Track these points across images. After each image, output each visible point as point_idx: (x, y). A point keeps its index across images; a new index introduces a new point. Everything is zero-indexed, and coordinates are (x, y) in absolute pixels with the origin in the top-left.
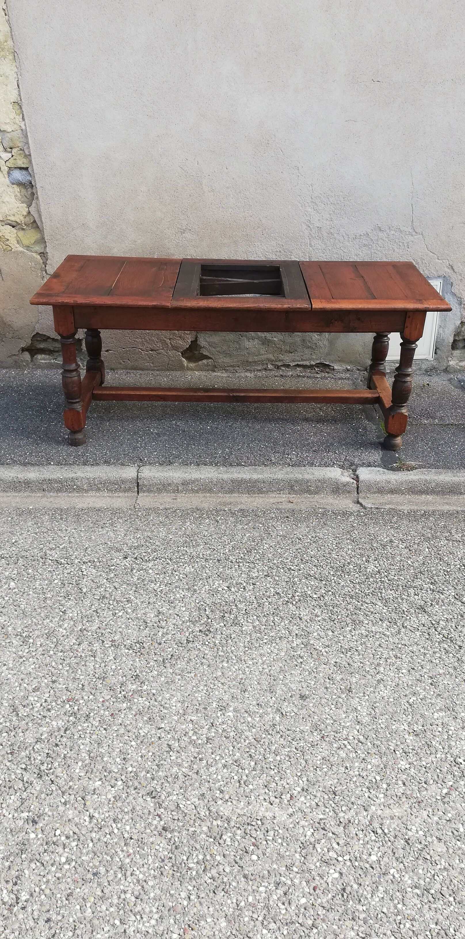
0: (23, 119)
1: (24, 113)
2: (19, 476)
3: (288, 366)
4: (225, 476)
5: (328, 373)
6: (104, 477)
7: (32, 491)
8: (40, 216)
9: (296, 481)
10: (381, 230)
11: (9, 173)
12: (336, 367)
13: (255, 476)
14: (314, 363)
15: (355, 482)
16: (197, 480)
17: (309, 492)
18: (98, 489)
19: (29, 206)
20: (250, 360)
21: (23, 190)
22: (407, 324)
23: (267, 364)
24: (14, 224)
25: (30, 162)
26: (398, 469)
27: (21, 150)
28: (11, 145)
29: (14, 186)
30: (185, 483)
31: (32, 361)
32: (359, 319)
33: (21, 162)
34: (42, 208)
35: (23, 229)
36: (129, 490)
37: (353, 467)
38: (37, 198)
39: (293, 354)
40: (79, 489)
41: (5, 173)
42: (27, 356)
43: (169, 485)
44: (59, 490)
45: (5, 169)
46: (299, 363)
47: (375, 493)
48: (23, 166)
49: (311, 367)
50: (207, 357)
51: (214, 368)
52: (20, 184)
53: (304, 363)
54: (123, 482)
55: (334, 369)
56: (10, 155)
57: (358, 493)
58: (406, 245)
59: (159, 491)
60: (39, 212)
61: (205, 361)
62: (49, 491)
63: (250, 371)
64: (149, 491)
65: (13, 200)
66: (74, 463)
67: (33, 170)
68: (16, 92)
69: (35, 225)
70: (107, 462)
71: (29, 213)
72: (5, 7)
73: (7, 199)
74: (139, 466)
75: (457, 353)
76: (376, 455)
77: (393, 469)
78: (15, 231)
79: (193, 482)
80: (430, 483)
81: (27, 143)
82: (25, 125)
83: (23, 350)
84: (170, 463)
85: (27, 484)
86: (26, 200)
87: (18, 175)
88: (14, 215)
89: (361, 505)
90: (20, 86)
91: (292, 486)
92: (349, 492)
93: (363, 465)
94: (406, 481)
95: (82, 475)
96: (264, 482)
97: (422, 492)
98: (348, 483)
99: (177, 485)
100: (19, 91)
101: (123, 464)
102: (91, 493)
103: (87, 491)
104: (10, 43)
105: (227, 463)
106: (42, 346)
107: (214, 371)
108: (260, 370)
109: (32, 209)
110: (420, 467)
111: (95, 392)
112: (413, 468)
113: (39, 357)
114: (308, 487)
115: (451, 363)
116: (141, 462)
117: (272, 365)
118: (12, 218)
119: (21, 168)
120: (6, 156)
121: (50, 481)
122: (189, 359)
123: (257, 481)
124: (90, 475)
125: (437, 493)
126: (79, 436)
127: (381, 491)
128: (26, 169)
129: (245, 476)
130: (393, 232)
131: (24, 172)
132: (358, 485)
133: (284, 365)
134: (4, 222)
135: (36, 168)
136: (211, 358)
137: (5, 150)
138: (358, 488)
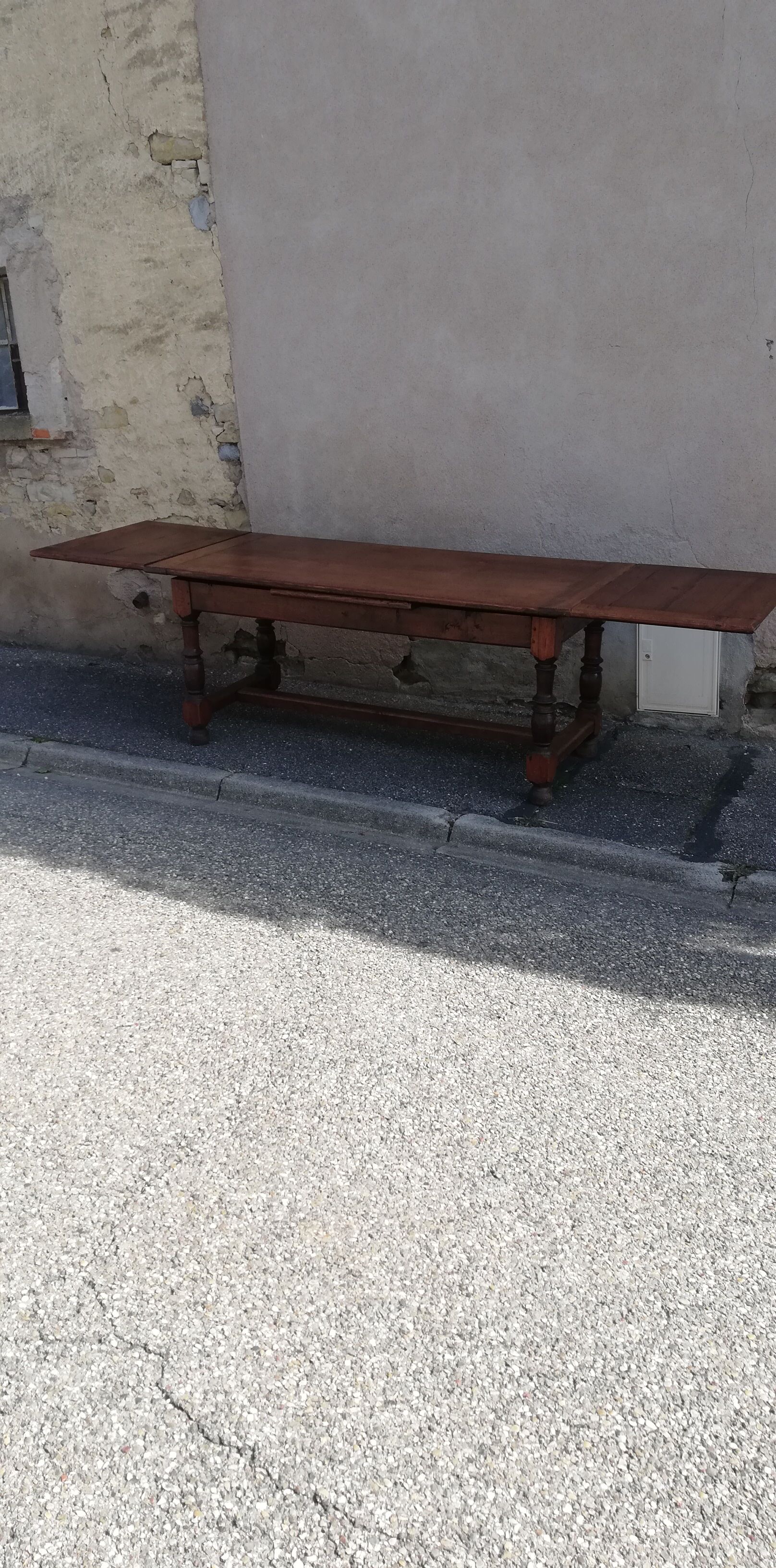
0: (234, 392)
1: (235, 386)
2: (115, 762)
7: (123, 780)
8: (246, 497)
9: (382, 813)
10: (632, 532)
11: (219, 448)
13: (340, 801)
15: (448, 826)
16: (279, 795)
17: (394, 829)
18: (182, 788)
19: (236, 485)
20: (474, 689)
21: (232, 467)
22: (534, 637)
23: (495, 696)
24: (222, 503)
25: (239, 437)
26: (518, 823)
27: (233, 424)
28: (223, 419)
29: (224, 462)
30: (266, 796)
31: (236, 662)
33: (230, 438)
34: (248, 487)
35: (231, 510)
36: (210, 794)
37: (461, 811)
38: (245, 476)
39: (528, 687)
40: (165, 785)
41: (215, 448)
42: (231, 656)
43: (250, 795)
44: (146, 783)
45: (215, 444)
47: (468, 843)
48: (232, 441)
51: (431, 694)
52: (228, 460)
54: (207, 783)
56: (220, 430)
57: (448, 840)
58: (667, 553)
59: (238, 800)
60: (245, 491)
61: (420, 684)
62: (137, 782)
63: (473, 703)
64: (229, 798)
65: (221, 477)
66: (178, 760)
67: (241, 446)
68: (229, 363)
69: (242, 506)
70: (209, 764)
71: (236, 492)
72: (222, 279)
73: (215, 476)
74: (231, 772)
75: (757, 712)
78: (223, 512)
79: (276, 796)
80: (538, 843)
81: (237, 417)
82: (235, 398)
83: (227, 648)
84: (269, 775)
85: (120, 772)
86: (233, 477)
87: (227, 451)
88: (222, 494)
90: (233, 358)
91: (376, 819)
92: (438, 837)
93: (477, 812)
94: (508, 836)
96: (347, 809)
97: (523, 852)
98: (440, 825)
99: (257, 797)
100: (231, 363)
102: (174, 791)
103: (170, 788)
104: (225, 313)
106: (246, 645)
107: (430, 697)
108: (486, 703)
109: (239, 488)
110: (551, 826)
111: (240, 692)
112: (536, 826)
113: (243, 658)
114: (394, 822)
115: (745, 725)
117: (503, 698)
118: (220, 497)
119: (231, 444)
120: (218, 430)
121: (140, 772)
122: (405, 680)
123: (340, 806)
124: (179, 772)
126: (201, 736)
127: (476, 842)
128: (235, 444)
130: (648, 535)
131: (233, 448)
132: (450, 831)
133: (517, 701)
134: (212, 501)
135: (243, 444)
136: (428, 681)
137: (217, 424)
138: (450, 834)
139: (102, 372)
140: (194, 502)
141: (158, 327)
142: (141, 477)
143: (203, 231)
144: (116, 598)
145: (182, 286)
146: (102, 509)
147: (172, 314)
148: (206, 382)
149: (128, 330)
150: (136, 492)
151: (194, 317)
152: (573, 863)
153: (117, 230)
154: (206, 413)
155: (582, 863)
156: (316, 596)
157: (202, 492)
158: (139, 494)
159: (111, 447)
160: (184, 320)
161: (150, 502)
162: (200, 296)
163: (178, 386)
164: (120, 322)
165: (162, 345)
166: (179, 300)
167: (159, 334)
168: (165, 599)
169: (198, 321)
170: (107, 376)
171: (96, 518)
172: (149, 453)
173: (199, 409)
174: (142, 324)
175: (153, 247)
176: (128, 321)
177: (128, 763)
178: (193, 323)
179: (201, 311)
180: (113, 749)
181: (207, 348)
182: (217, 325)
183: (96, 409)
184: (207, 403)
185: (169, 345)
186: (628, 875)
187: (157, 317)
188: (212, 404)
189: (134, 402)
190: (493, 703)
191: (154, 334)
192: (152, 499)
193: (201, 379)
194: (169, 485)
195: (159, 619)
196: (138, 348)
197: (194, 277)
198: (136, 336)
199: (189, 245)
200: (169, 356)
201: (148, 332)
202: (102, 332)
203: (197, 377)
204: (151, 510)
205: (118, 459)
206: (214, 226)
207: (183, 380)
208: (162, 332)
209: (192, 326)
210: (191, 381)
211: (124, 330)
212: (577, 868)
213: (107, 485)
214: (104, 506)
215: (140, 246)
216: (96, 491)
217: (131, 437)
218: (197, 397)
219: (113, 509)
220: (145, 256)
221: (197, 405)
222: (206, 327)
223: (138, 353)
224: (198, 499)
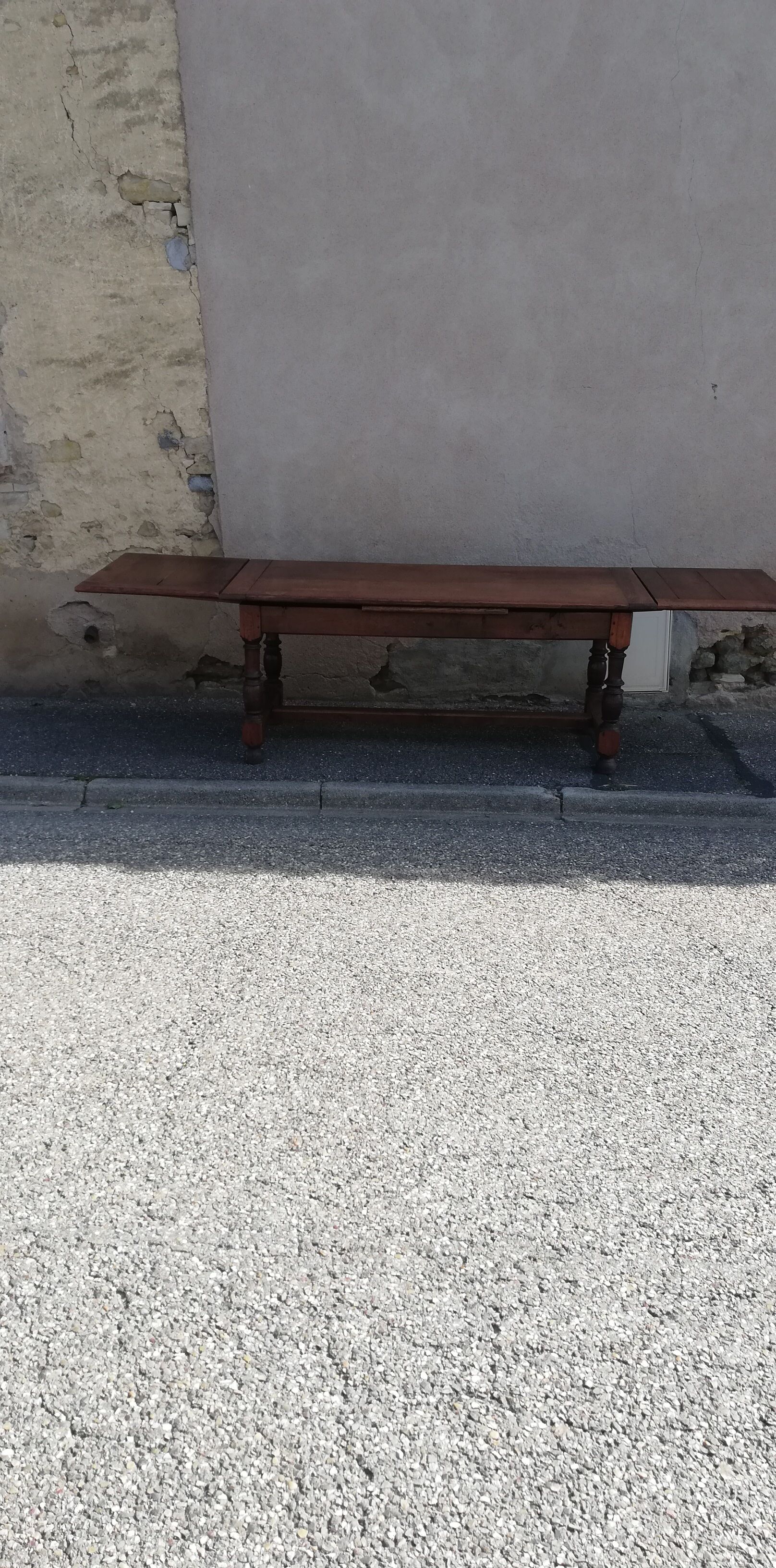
0: (210, 426)
1: (212, 420)
2: (195, 787)
3: (495, 697)
4: (416, 791)
5: (543, 706)
6: (285, 790)
7: (208, 803)
8: (219, 525)
9: (494, 797)
10: (598, 542)
11: (189, 480)
12: (552, 700)
13: (448, 792)
14: (526, 695)
15: (559, 800)
16: (385, 794)
17: (508, 809)
18: (279, 803)
19: (208, 515)
20: (451, 690)
21: (203, 498)
22: (613, 630)
23: (470, 695)
24: (190, 533)
25: (214, 468)
26: (608, 789)
27: (204, 456)
28: (195, 452)
29: (194, 493)
30: (372, 798)
31: (197, 688)
32: (561, 625)
33: (202, 470)
34: (222, 517)
35: (200, 540)
36: (312, 803)
37: (558, 787)
38: (218, 506)
40: (258, 802)
41: (186, 479)
42: (192, 683)
43: (355, 799)
44: (236, 803)
45: (185, 476)
46: (508, 694)
47: (581, 811)
48: (205, 473)
49: (523, 699)
50: (400, 686)
51: (408, 699)
52: (199, 491)
53: (515, 694)
54: (305, 795)
55: (549, 702)
56: (192, 461)
57: (562, 811)
58: (628, 558)
59: (344, 805)
60: (218, 521)
61: (397, 691)
62: (226, 804)
63: (451, 703)
64: (333, 805)
65: (191, 508)
66: (251, 779)
67: (216, 477)
68: (204, 398)
69: (213, 535)
70: (287, 778)
71: (208, 521)
72: (199, 317)
73: (184, 507)
74: (323, 782)
75: (697, 685)
76: (586, 778)
77: (603, 789)
78: (191, 541)
79: (381, 797)
80: (642, 801)
81: (212, 450)
82: (211, 431)
83: (188, 675)
84: (356, 780)
85: (203, 795)
86: (206, 508)
87: (199, 482)
88: (191, 524)
89: (564, 820)
90: (209, 393)
91: (489, 803)
92: (552, 810)
93: (570, 785)
94: (616, 801)
95: (262, 788)
96: (458, 798)
97: (632, 812)
98: (551, 800)
99: (363, 800)
100: (208, 398)
101: (304, 780)
102: (271, 807)
103: (266, 805)
104: (202, 350)
105: (418, 780)
106: (212, 671)
107: (408, 702)
108: (462, 702)
109: (211, 518)
110: (636, 788)
112: (624, 789)
113: (206, 683)
114: (506, 804)
115: (690, 696)
116: (324, 778)
118: (189, 527)
119: (202, 475)
120: (188, 463)
121: (226, 794)
122: (379, 688)
123: (451, 796)
124: (270, 789)
125: (650, 813)
126: (257, 753)
127: (587, 809)
128: (208, 476)
129: (437, 791)
130: (612, 545)
131: (206, 479)
132: (561, 803)
133: (490, 697)
134: (179, 532)
135: (220, 474)
136: (404, 687)
137: (187, 456)
138: (561, 805)
139: (52, 406)
140: (157, 532)
141: (123, 362)
142: (94, 510)
143: (180, 271)
144: (58, 635)
145: (153, 323)
146: (43, 545)
147: (141, 350)
148: (178, 416)
149: (87, 364)
150: (87, 525)
151: (166, 353)
152: (677, 813)
153: (77, 264)
154: (176, 446)
155: (684, 813)
156: (412, 609)
157: (167, 523)
158: (91, 527)
159: (58, 481)
160: (155, 356)
161: (104, 535)
162: (175, 333)
163: (145, 420)
164: (76, 356)
165: (128, 380)
166: (150, 336)
167: (124, 368)
168: (117, 632)
169: (171, 357)
170: (58, 410)
171: (35, 554)
172: (105, 486)
173: (167, 442)
174: (103, 358)
175: (121, 284)
176: (87, 355)
177: (208, 787)
178: (165, 358)
179: (175, 348)
180: (173, 777)
181: (181, 383)
182: (192, 361)
183: (43, 442)
184: (177, 436)
185: (137, 379)
186: (724, 815)
187: (122, 352)
188: (182, 436)
189: (90, 435)
190: (468, 701)
191: (118, 369)
192: (106, 532)
193: (171, 413)
194: (129, 518)
195: (110, 652)
196: (97, 381)
197: (168, 315)
198: (95, 371)
199: (163, 284)
200: (135, 390)
201: (111, 366)
202: (53, 366)
203: (168, 411)
204: (105, 543)
205: (67, 493)
206: (194, 266)
207: (151, 414)
208: (128, 366)
209: (164, 362)
210: (159, 415)
211: (82, 364)
212: (681, 816)
213: (51, 520)
214: (45, 541)
215: (105, 281)
216: (37, 526)
217: (85, 470)
218: (165, 431)
219: (57, 543)
220: (110, 291)
221: (167, 438)
222: (180, 363)
223: (98, 387)
224: (163, 530)
